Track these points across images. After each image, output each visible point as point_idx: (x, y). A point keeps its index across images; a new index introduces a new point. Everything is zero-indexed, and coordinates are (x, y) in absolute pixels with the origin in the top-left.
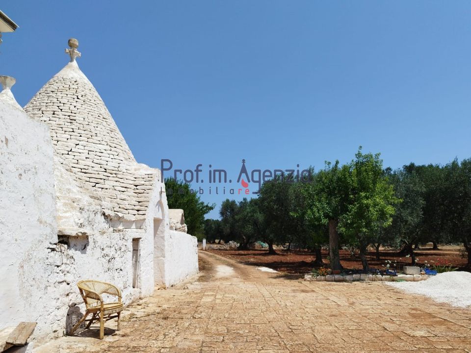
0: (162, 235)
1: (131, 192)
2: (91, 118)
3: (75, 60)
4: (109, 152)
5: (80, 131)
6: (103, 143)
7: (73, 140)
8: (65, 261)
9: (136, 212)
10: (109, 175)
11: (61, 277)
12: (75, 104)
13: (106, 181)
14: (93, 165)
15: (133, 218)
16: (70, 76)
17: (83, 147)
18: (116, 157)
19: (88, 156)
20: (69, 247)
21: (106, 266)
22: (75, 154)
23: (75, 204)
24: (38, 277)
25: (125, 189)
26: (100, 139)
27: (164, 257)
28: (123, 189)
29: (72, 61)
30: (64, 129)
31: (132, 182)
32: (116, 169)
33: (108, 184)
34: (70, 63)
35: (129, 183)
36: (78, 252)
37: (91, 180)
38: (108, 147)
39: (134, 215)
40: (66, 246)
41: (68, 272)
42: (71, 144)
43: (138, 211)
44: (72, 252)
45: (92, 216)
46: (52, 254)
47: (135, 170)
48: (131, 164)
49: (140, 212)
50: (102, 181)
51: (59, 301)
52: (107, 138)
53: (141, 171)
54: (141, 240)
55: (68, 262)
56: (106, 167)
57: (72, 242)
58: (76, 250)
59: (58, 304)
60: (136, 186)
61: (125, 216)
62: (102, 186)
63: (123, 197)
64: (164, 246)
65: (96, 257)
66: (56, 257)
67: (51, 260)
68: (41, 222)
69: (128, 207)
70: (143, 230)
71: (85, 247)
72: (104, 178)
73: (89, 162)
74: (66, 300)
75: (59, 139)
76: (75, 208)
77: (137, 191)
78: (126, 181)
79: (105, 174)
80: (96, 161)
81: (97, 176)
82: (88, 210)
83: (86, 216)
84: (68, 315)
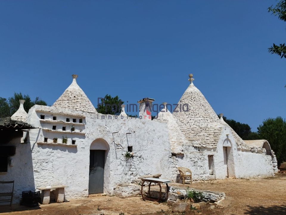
0: (232, 154)
1: (212, 136)
2: (197, 107)
3: (192, 83)
4: (204, 120)
5: (192, 114)
6: (201, 116)
7: (189, 118)
8: (175, 161)
9: (213, 144)
10: (202, 130)
11: (174, 166)
12: (191, 103)
13: (201, 133)
14: (196, 127)
15: (211, 147)
16: (190, 90)
17: (192, 120)
18: (206, 122)
19: (194, 123)
20: (176, 157)
21: (193, 164)
22: (189, 123)
23: (181, 144)
24: (166, 164)
25: (209, 135)
26: (199, 115)
27: (234, 164)
28: (208, 135)
29: (191, 83)
30: (186, 114)
31: (213, 132)
32: (206, 127)
33: (202, 134)
34: (190, 85)
35: (212, 132)
36: (180, 159)
37: (195, 133)
38: (203, 118)
39: (212, 146)
40: (175, 157)
41: (176, 164)
42: (188, 120)
43: (214, 144)
44: (177, 159)
45: (187, 147)
46: (170, 159)
47: (215, 126)
48: (213, 123)
49: (215, 145)
50: (199, 133)
51: (173, 172)
52: (203, 115)
53: (218, 126)
54: (214, 156)
55: (176, 161)
56: (201, 127)
57: (177, 156)
58: (179, 158)
59: (173, 173)
60: (215, 133)
61: (207, 146)
62: (199, 135)
63: (207, 138)
64: (233, 159)
65: (188, 161)
66: (171, 160)
67: (169, 160)
68: (165, 150)
69: (209, 142)
70: (216, 152)
71: (183, 157)
72: (200, 131)
73: (195, 126)
74: (176, 172)
75: (185, 118)
76: (180, 145)
77: (215, 135)
78: (210, 132)
79: (201, 130)
80: (197, 125)
81: (197, 131)
82: (186, 145)
83: (185, 147)
84: (177, 177)
